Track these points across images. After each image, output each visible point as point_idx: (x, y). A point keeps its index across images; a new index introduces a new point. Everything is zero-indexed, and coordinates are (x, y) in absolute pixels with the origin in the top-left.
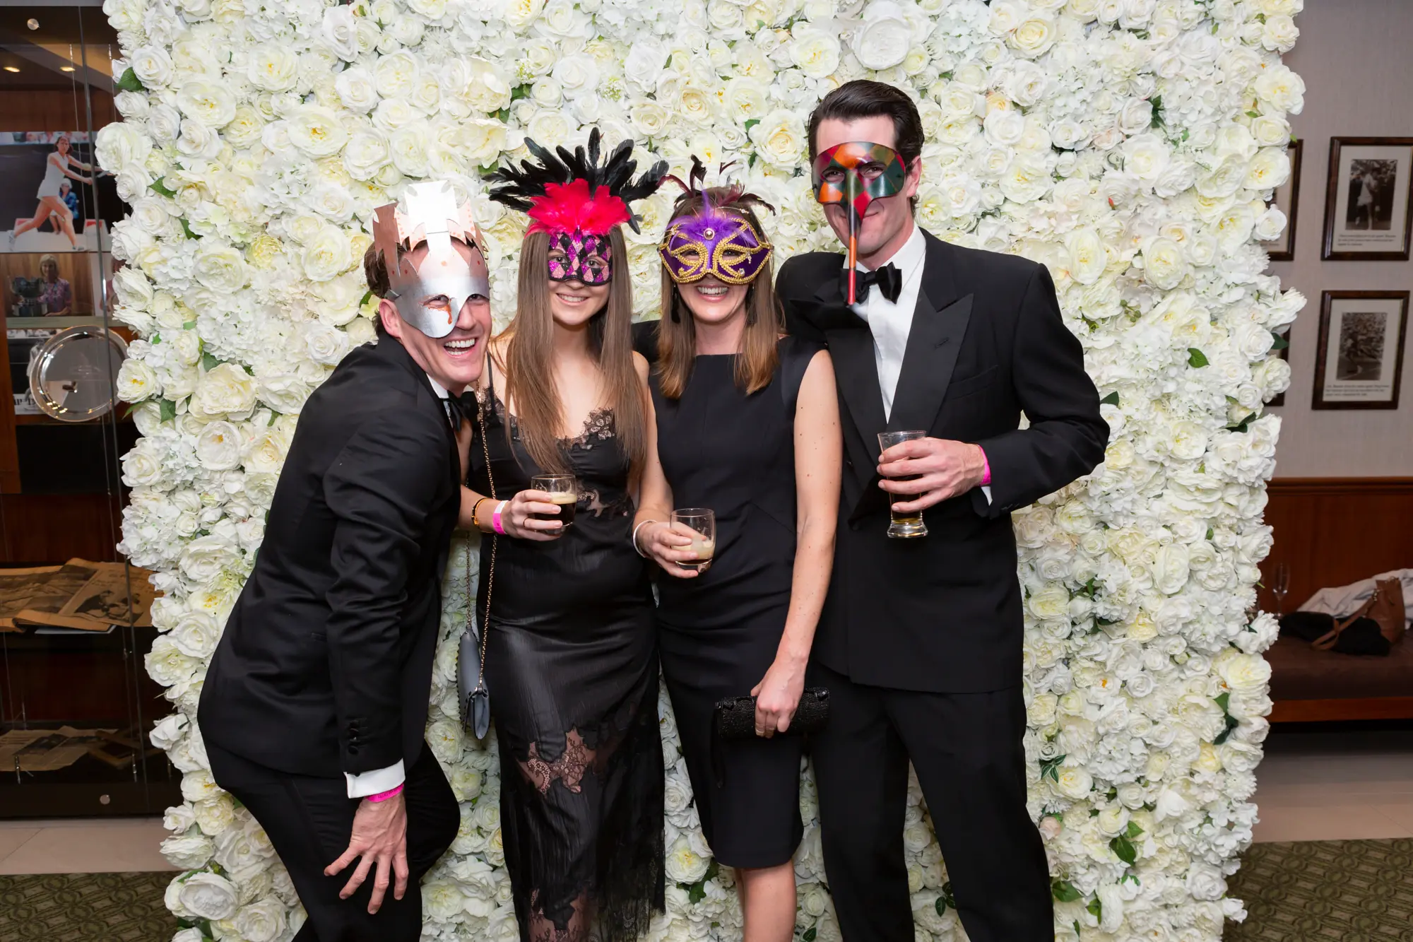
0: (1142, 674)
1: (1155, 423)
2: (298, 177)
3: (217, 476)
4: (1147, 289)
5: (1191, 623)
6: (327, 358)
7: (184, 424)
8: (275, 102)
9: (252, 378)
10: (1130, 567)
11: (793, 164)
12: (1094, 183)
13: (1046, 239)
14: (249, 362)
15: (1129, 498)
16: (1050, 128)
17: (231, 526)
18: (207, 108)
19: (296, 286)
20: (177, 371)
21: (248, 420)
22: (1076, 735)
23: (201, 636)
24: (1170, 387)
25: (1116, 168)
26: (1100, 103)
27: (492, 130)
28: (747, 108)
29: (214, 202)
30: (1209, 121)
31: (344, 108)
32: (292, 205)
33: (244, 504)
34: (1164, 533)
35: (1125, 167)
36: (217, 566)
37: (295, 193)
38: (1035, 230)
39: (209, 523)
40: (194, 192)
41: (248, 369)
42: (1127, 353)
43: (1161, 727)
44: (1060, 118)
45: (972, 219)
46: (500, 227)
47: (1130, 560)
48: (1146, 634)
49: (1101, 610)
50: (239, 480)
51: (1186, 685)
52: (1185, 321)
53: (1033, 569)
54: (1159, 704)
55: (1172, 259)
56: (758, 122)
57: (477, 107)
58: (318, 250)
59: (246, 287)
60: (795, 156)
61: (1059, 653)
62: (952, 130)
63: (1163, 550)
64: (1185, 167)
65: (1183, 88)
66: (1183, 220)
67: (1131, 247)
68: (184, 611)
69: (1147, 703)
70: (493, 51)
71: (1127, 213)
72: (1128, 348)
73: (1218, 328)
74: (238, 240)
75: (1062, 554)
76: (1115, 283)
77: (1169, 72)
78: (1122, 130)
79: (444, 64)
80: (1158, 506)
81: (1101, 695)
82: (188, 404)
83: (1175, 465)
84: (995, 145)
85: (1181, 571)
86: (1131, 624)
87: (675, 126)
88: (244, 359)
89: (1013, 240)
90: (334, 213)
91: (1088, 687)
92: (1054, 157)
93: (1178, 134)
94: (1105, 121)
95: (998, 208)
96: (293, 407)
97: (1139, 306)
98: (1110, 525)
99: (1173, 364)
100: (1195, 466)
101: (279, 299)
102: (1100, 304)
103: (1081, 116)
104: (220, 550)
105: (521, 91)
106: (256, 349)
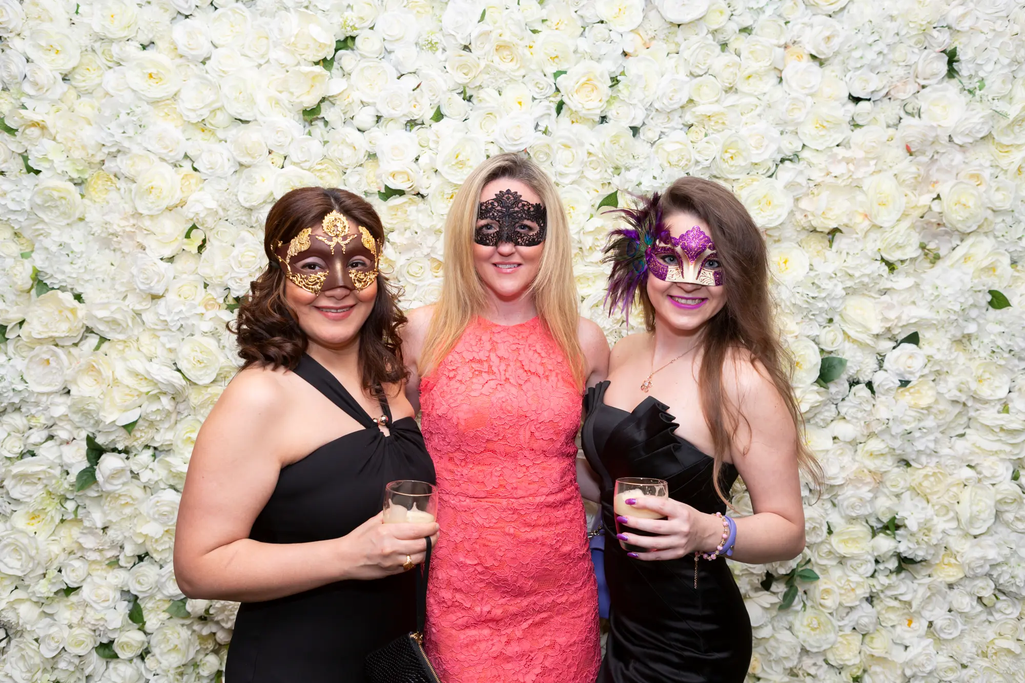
0: (949, 616)
1: (957, 364)
2: (134, 119)
3: (44, 399)
4: (947, 233)
5: (998, 564)
6: (151, 288)
7: (16, 348)
8: (115, 49)
9: (82, 305)
10: (933, 506)
11: (598, 112)
12: (891, 131)
13: (844, 183)
14: (79, 290)
15: (932, 437)
16: (847, 79)
17: (55, 448)
18: (53, 55)
19: (126, 219)
20: (10, 297)
21: (76, 345)
22: (882, 677)
23: (20, 555)
24: (972, 328)
25: (912, 115)
26: (897, 55)
27: (315, 77)
28: (556, 60)
29: (54, 139)
30: (1006, 71)
31: (181, 56)
32: (126, 144)
33: (68, 427)
34: (970, 473)
35: (922, 115)
36: (40, 486)
37: (131, 132)
38: (834, 175)
39: (34, 445)
40: (36, 131)
41: (78, 297)
42: (926, 295)
43: (969, 672)
44: (857, 69)
45: (770, 164)
46: (319, 167)
47: (933, 499)
48: (951, 574)
49: (905, 548)
50: (64, 403)
51: (995, 627)
52: (985, 263)
53: (834, 505)
54: (967, 647)
55: (971, 203)
56: (565, 72)
57: (304, 56)
58: (150, 185)
59: (81, 219)
60: (601, 104)
61: (863, 592)
62: (751, 80)
63: (968, 490)
64: (980, 115)
65: (979, 40)
66: (981, 165)
67: (929, 192)
68: (7, 530)
69: (955, 645)
70: (320, 6)
71: (925, 159)
72: (928, 289)
73: (1018, 271)
74: (75, 175)
75: (865, 492)
76: (913, 226)
77: (965, 25)
78: (918, 80)
79: (274, 16)
80: (961, 446)
81: (907, 635)
82: (20, 327)
83: (978, 406)
84: (793, 94)
85: (987, 512)
86: (937, 564)
87: (488, 76)
88: (75, 287)
89: (812, 184)
90: (165, 151)
91: (893, 626)
92: (851, 106)
93: (975, 83)
94: (901, 72)
95: (796, 155)
96: (120, 333)
97: (938, 248)
98: (912, 463)
99: (974, 306)
100: (999, 407)
101: (111, 231)
102: (899, 247)
103: (877, 67)
104: (44, 471)
105: (346, 43)
106: (87, 277)
